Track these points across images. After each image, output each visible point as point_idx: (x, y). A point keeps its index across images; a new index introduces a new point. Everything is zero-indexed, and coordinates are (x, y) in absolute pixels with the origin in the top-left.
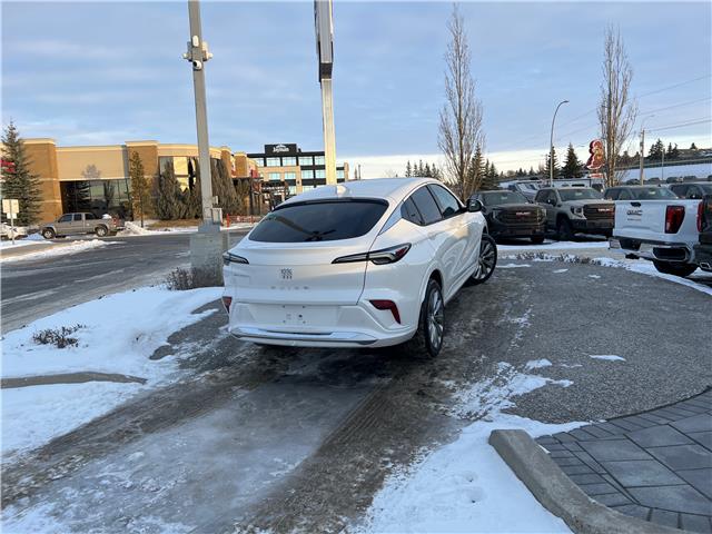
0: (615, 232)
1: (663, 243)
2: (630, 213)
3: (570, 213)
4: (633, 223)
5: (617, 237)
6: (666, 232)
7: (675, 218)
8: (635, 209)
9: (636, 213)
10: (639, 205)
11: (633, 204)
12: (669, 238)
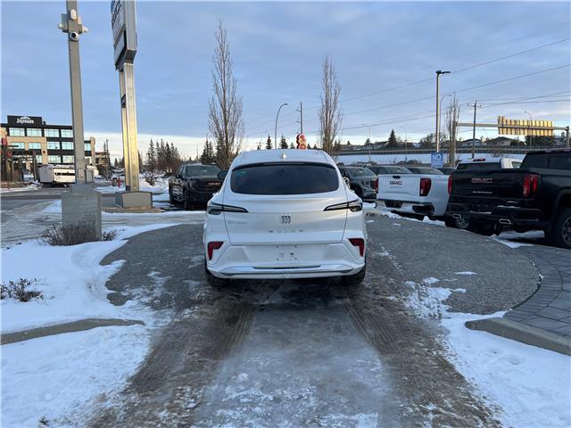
0: (378, 196)
1: (418, 203)
2: (392, 183)
5: (380, 200)
6: (421, 195)
7: (426, 186)
8: (397, 180)
9: (397, 183)
10: (399, 177)
11: (394, 177)
12: (422, 199)
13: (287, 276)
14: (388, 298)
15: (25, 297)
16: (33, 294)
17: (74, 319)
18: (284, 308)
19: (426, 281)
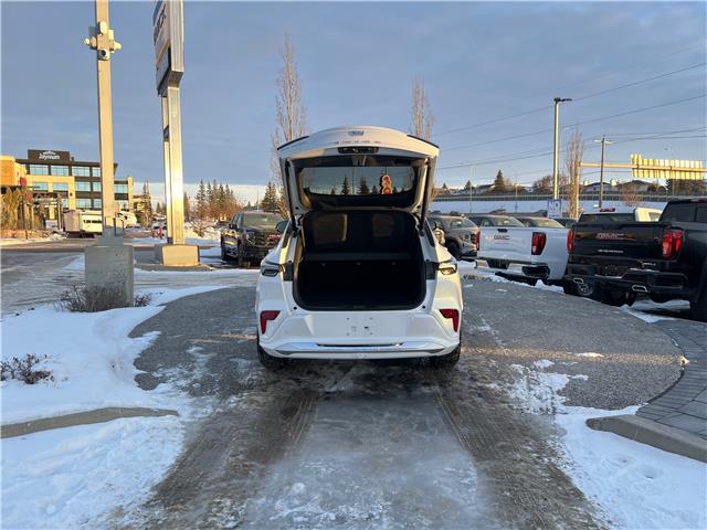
1: (530, 263)
2: (497, 238)
3: (460, 240)
4: (498, 246)
5: (482, 258)
6: (533, 253)
7: (539, 243)
8: (502, 234)
9: (504, 238)
10: (506, 231)
11: (500, 230)
12: (535, 259)
13: (361, 356)
14: (488, 385)
15: (31, 378)
16: (41, 375)
17: (90, 408)
18: (356, 397)
19: (537, 364)
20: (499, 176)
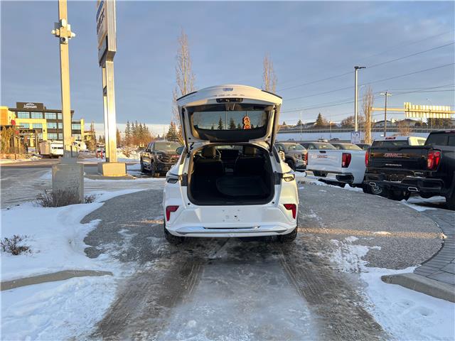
0: (308, 167)
1: (341, 173)
2: (319, 156)
3: (295, 159)
5: (309, 170)
6: (343, 167)
7: (347, 160)
8: (322, 154)
9: (324, 157)
10: (325, 152)
11: (321, 152)
12: (344, 170)
13: (232, 235)
14: (315, 254)
15: (16, 251)
16: (23, 249)
17: (55, 271)
18: (229, 262)
19: (348, 239)
20: (319, 116)
